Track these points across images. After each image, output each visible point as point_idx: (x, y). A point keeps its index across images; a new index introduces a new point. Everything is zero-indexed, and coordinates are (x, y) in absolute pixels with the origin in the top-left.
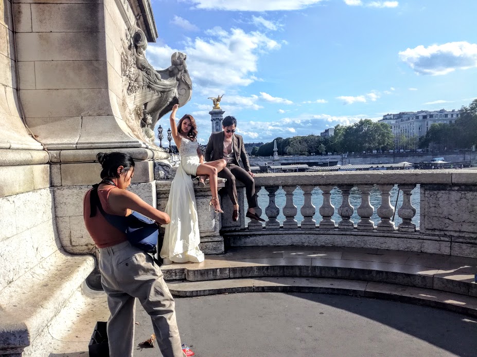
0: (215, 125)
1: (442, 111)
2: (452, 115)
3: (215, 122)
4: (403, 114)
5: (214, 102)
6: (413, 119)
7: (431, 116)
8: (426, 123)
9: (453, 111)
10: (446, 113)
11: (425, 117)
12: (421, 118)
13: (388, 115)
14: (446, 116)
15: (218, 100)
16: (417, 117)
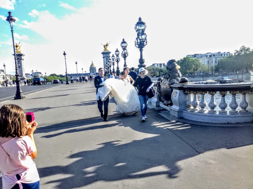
0: (105, 60)
1: (219, 53)
2: (225, 55)
3: (105, 58)
4: (197, 55)
5: (104, 46)
6: (204, 57)
7: (214, 55)
8: (211, 59)
9: (225, 53)
10: (221, 54)
11: (211, 56)
12: (208, 56)
13: (189, 55)
14: (222, 55)
15: (107, 45)
16: (207, 56)
